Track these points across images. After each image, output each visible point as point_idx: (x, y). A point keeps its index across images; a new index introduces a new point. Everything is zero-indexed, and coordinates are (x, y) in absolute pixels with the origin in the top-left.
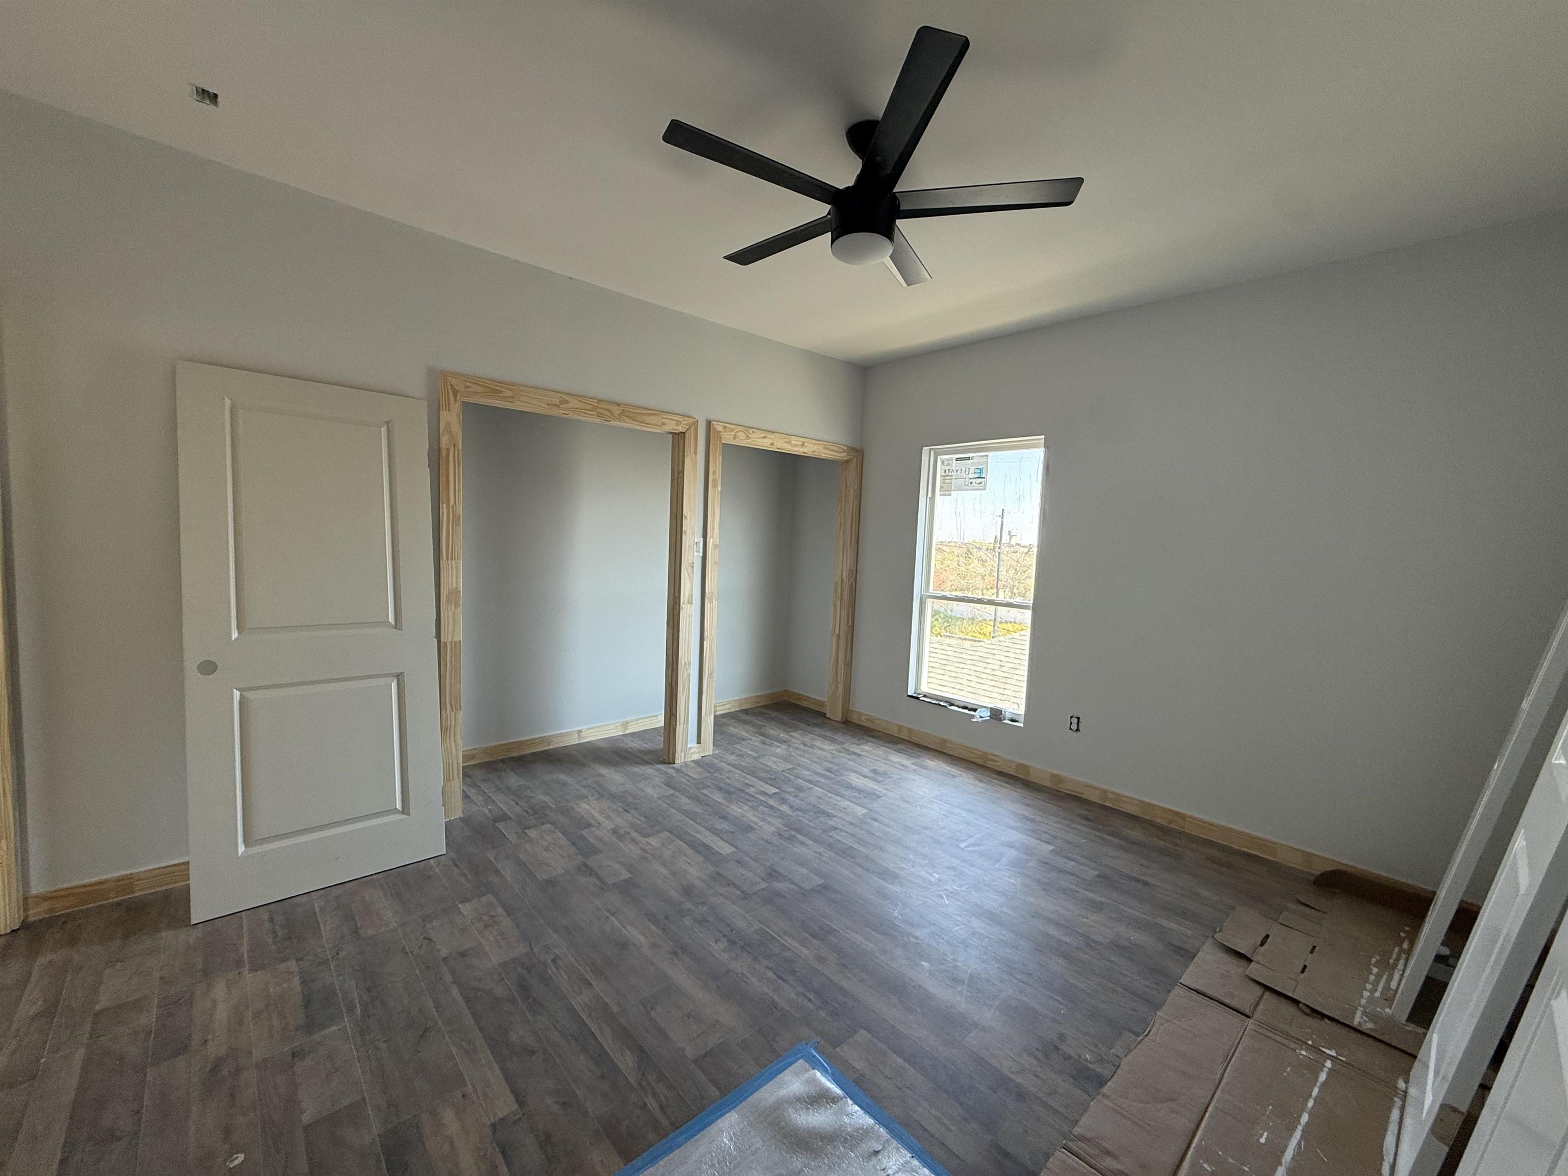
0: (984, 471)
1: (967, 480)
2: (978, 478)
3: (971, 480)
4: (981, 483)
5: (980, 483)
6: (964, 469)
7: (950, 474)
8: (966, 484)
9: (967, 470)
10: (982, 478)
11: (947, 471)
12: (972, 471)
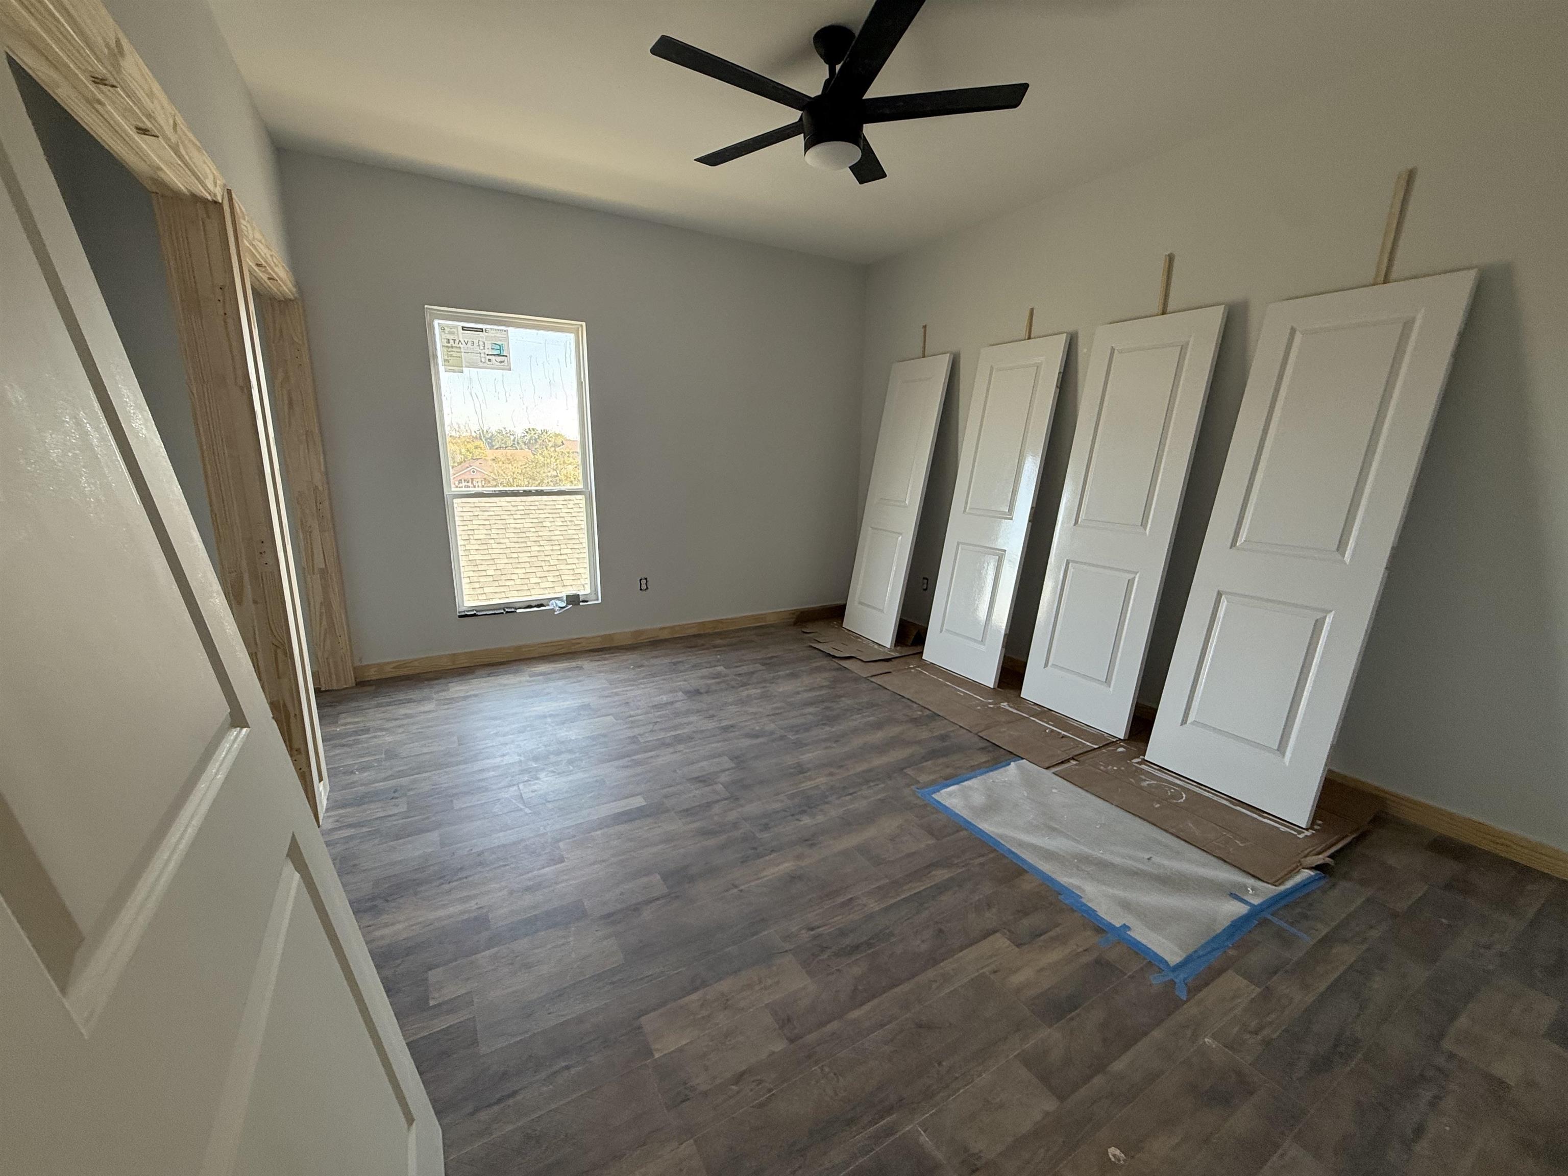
0: (505, 348)
1: (482, 355)
2: (498, 355)
3: (489, 357)
4: (504, 362)
5: (501, 362)
6: (476, 342)
7: (456, 345)
8: (483, 360)
9: (481, 343)
10: (503, 356)
11: (452, 342)
12: (488, 345)
